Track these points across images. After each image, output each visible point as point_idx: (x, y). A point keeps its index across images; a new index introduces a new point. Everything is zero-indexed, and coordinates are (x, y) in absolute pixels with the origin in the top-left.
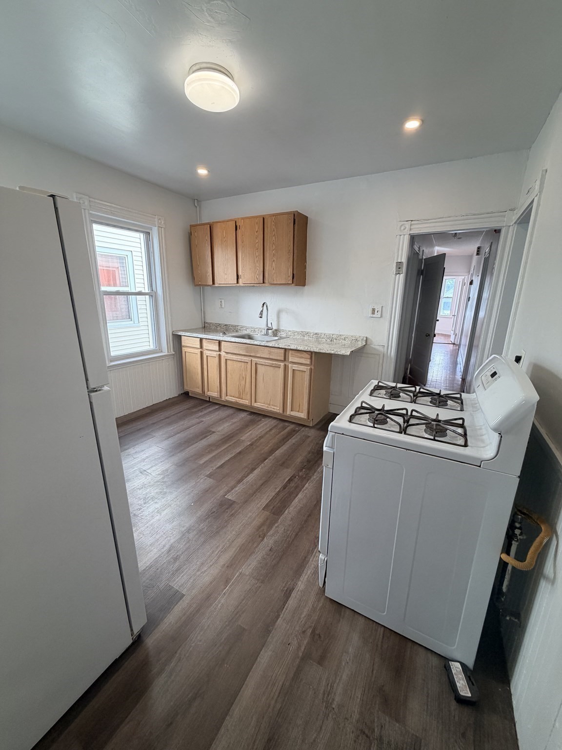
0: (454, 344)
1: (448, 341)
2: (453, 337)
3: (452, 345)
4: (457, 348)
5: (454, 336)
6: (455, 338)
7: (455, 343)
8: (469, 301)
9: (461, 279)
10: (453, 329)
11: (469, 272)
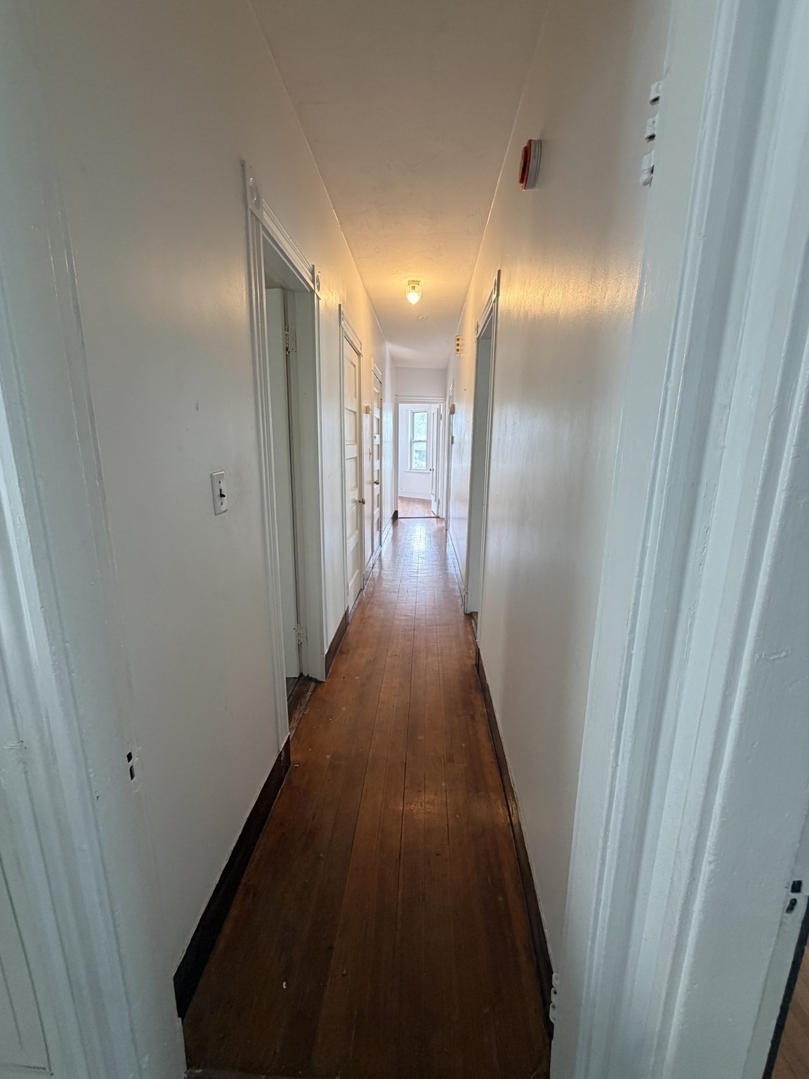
0: (438, 517)
1: (428, 512)
2: (434, 505)
3: (436, 519)
4: (444, 525)
5: (436, 503)
6: (438, 507)
7: (439, 515)
8: (452, 443)
9: (434, 407)
10: (434, 492)
11: (445, 396)
